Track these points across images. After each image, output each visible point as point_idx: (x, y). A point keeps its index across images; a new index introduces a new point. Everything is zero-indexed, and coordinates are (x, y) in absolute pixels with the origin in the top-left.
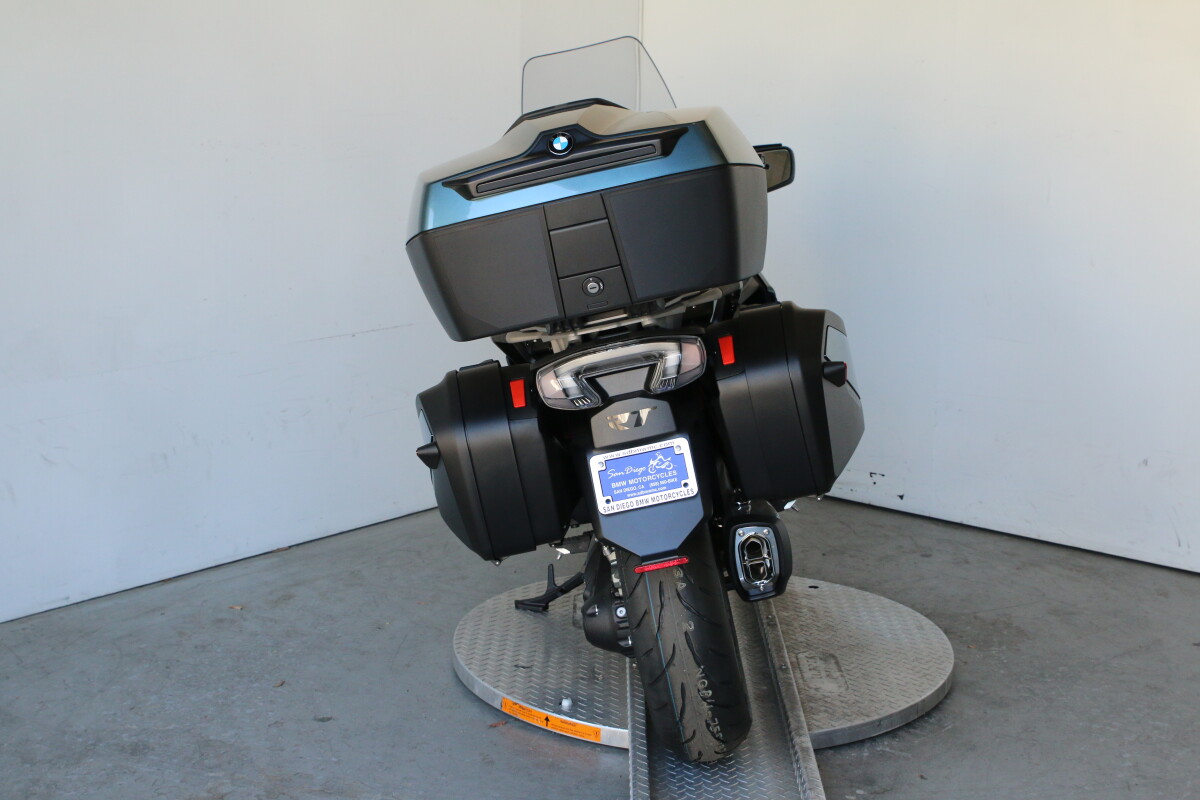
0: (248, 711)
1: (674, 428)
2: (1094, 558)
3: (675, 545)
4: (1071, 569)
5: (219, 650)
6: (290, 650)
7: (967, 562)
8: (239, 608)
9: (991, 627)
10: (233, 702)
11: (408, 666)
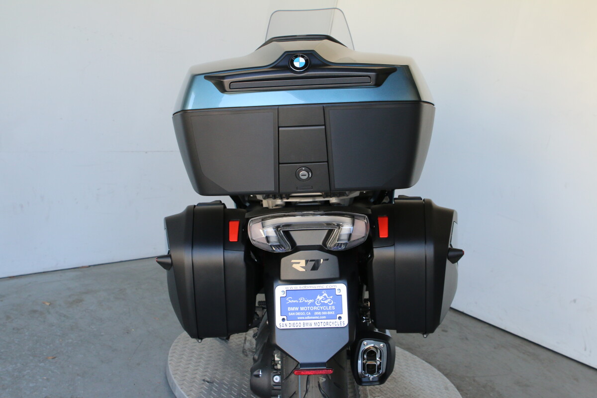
0: (31, 385)
1: (337, 276)
2: (536, 347)
3: (325, 359)
4: (524, 353)
5: (27, 334)
6: (70, 341)
7: (467, 339)
8: (48, 304)
9: (484, 390)
10: (24, 376)
11: (139, 364)
